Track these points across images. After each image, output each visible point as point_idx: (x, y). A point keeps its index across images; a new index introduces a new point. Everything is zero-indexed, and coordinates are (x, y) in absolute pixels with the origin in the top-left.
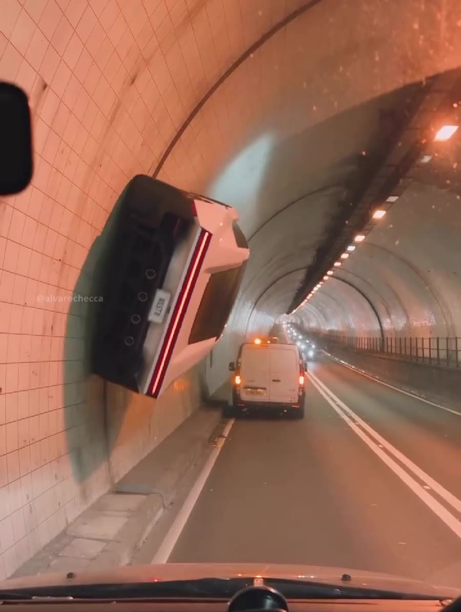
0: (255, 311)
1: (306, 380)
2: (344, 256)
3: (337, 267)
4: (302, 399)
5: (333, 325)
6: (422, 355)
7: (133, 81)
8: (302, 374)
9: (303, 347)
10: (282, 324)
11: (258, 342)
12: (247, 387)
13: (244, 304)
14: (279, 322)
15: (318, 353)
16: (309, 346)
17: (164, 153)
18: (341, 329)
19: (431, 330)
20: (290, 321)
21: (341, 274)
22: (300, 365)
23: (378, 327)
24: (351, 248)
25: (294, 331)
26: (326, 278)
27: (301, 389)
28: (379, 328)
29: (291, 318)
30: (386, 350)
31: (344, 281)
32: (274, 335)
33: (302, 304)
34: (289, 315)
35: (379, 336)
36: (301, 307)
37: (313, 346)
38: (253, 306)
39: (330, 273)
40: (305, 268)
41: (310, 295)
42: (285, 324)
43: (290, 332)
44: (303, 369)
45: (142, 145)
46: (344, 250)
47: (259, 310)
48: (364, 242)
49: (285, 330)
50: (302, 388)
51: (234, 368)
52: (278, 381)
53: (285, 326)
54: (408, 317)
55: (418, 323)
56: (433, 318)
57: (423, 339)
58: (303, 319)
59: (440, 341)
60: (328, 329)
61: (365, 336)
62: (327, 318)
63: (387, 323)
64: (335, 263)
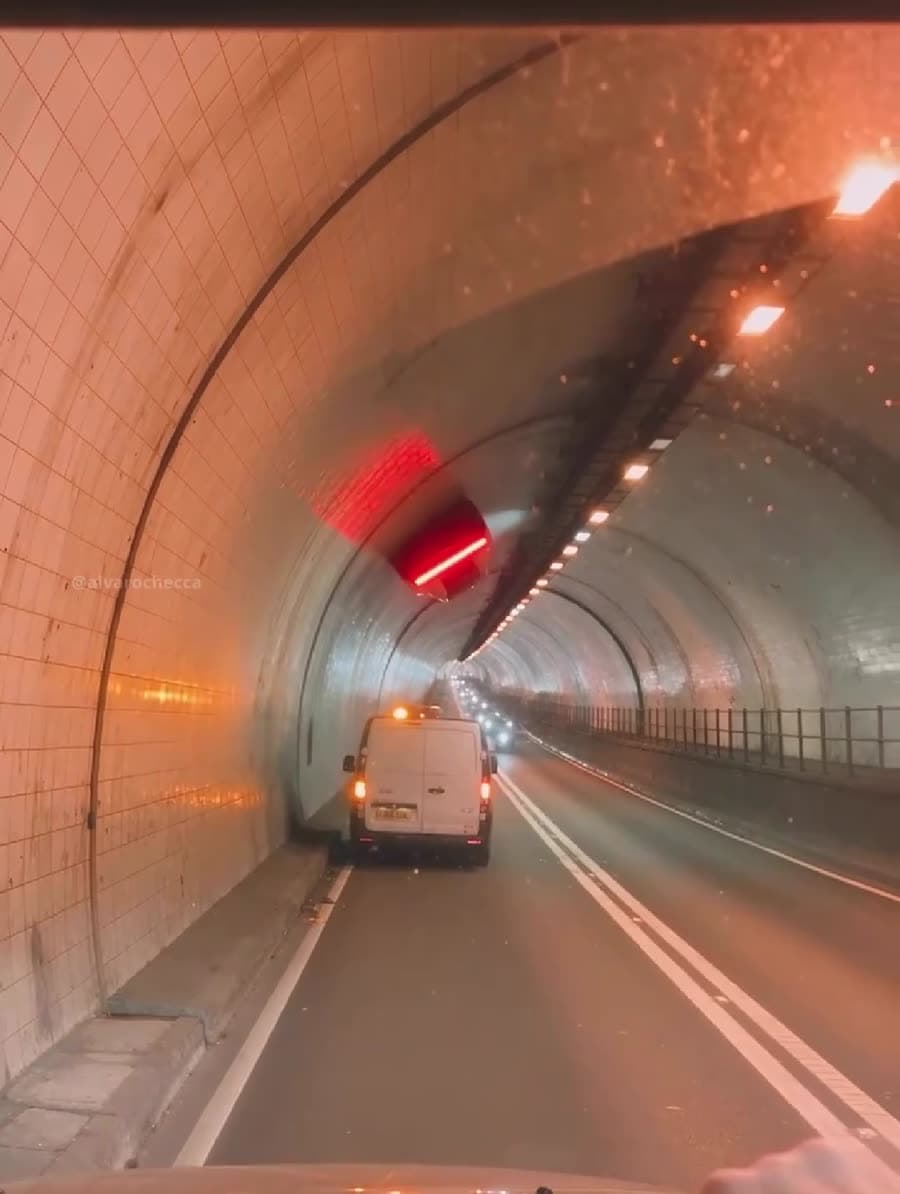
0: (397, 654)
1: (495, 789)
2: (570, 551)
3: (558, 572)
4: (486, 826)
5: (547, 684)
6: (715, 743)
7: (160, 205)
8: (485, 779)
9: (488, 725)
10: (450, 679)
11: (401, 714)
12: (376, 805)
13: (375, 639)
14: (445, 676)
15: (517, 737)
16: (500, 722)
17: (220, 345)
18: (561, 691)
19: (733, 694)
20: (464, 674)
21: (563, 585)
22: (483, 761)
23: (632, 687)
24: (582, 536)
25: (472, 693)
26: (534, 592)
27: (484, 808)
28: (635, 689)
29: (469, 667)
30: (647, 733)
31: (567, 597)
32: (432, 703)
33: (488, 642)
34: (464, 663)
35: (634, 704)
36: (487, 647)
37: (510, 724)
38: (393, 644)
39: (542, 583)
40: (496, 571)
41: (503, 624)
42: (455, 680)
43: (465, 696)
44: (489, 769)
45: (177, 329)
46: (568, 539)
47: (405, 651)
48: (608, 525)
49: (454, 691)
50: (486, 807)
51: (353, 766)
52: (440, 791)
53: (454, 683)
54: (689, 672)
55: (710, 680)
56: (737, 670)
57: (718, 711)
58: (489, 670)
59: (750, 717)
60: (537, 689)
61: (608, 705)
62: (535, 671)
63: (649, 681)
64: (551, 563)
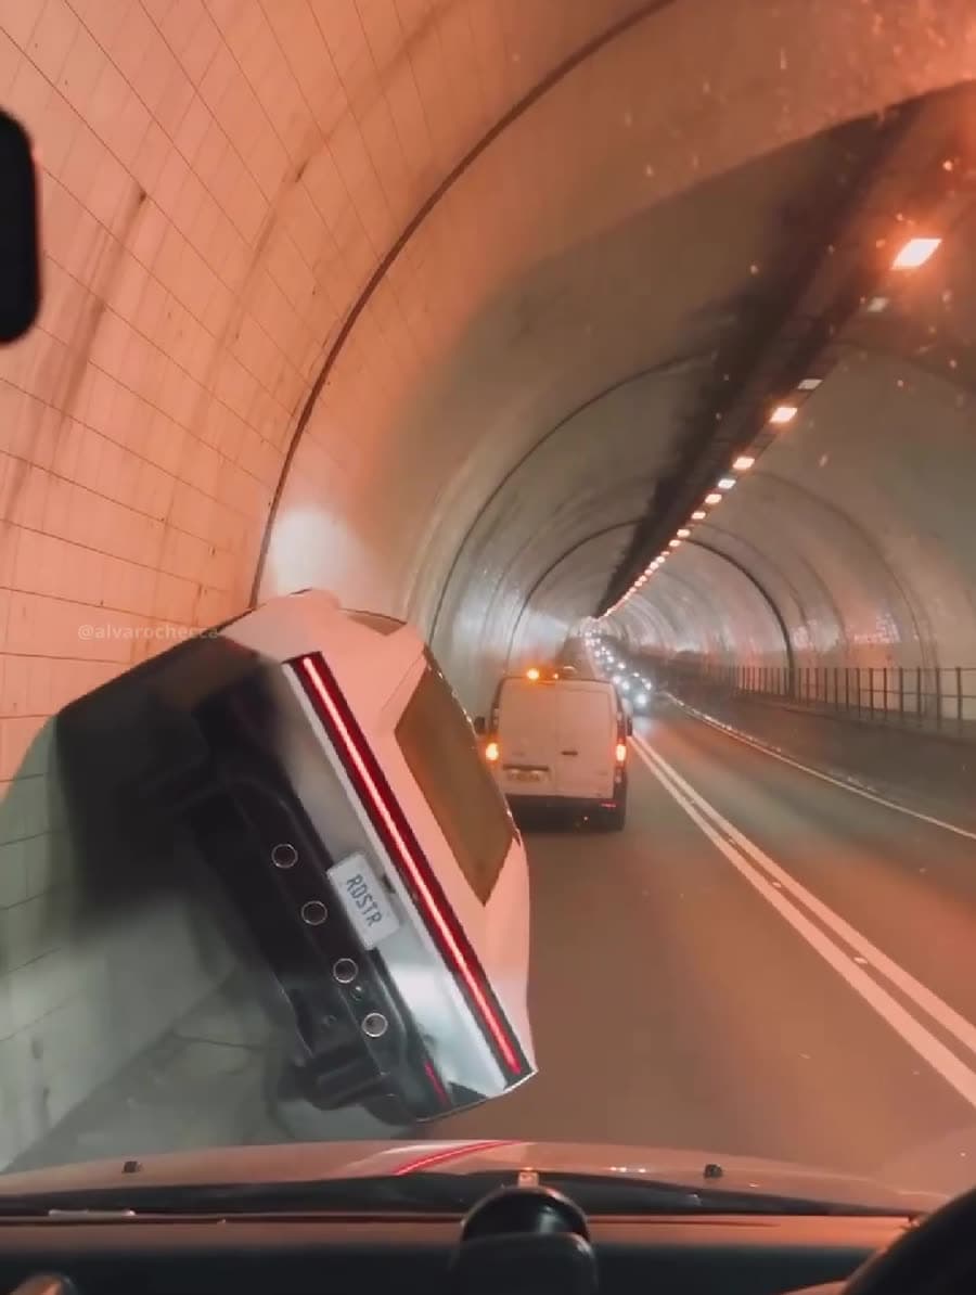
0: (527, 612)
1: (631, 752)
2: (713, 499)
3: (698, 522)
4: (620, 790)
5: (689, 643)
6: (868, 705)
7: (299, 176)
8: (621, 740)
9: (626, 686)
10: (584, 636)
11: (533, 675)
12: (508, 767)
13: (504, 596)
14: (579, 633)
15: (656, 699)
16: (638, 685)
17: (353, 305)
18: (706, 651)
19: (891, 652)
20: (600, 632)
21: (707, 537)
22: (618, 722)
23: (781, 645)
24: (726, 484)
25: (608, 653)
26: (674, 543)
27: (619, 771)
28: (785, 648)
29: (603, 624)
30: (797, 693)
31: (710, 548)
32: (566, 662)
33: (626, 598)
34: (599, 620)
35: (783, 663)
36: (625, 603)
37: (649, 686)
38: (523, 602)
39: (683, 533)
40: (631, 523)
41: (643, 579)
42: (589, 638)
43: (599, 655)
44: (625, 730)
45: (314, 293)
46: (711, 486)
47: (535, 608)
48: (752, 471)
49: (589, 650)
50: (621, 769)
51: (486, 727)
52: (574, 753)
53: (589, 643)
54: (842, 626)
55: (865, 637)
56: (894, 626)
57: (871, 671)
58: (628, 628)
59: (906, 676)
60: (679, 648)
61: (757, 664)
62: (677, 627)
63: (800, 639)
64: (693, 512)
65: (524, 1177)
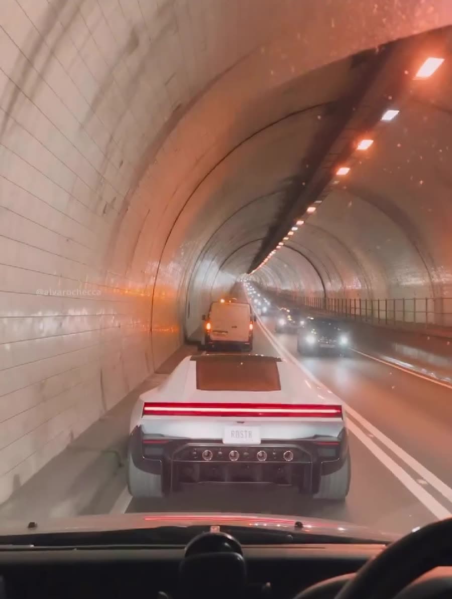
2: (290, 233)
3: (286, 240)
5: (287, 286)
6: (354, 313)
8: (251, 323)
10: (243, 282)
11: (222, 301)
12: (215, 331)
14: (241, 280)
18: (294, 290)
19: (359, 292)
20: (250, 280)
21: (290, 245)
23: (322, 289)
24: (294, 229)
26: (278, 247)
29: (252, 277)
30: (327, 308)
31: (292, 249)
32: (235, 293)
33: (260, 266)
34: (249, 275)
35: (322, 296)
36: (260, 268)
39: (281, 244)
40: (262, 239)
42: (245, 282)
43: (249, 290)
46: (289, 229)
48: (304, 226)
49: (245, 287)
53: (245, 285)
54: (342, 282)
55: (350, 287)
56: (360, 283)
57: (355, 300)
58: (262, 279)
59: (362, 302)
61: (312, 296)
62: (282, 280)
63: (329, 286)
64: (284, 237)
65: (213, 528)
